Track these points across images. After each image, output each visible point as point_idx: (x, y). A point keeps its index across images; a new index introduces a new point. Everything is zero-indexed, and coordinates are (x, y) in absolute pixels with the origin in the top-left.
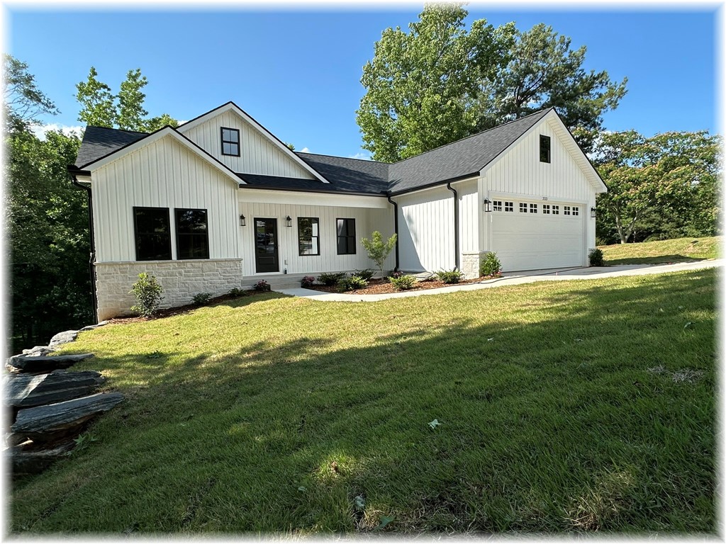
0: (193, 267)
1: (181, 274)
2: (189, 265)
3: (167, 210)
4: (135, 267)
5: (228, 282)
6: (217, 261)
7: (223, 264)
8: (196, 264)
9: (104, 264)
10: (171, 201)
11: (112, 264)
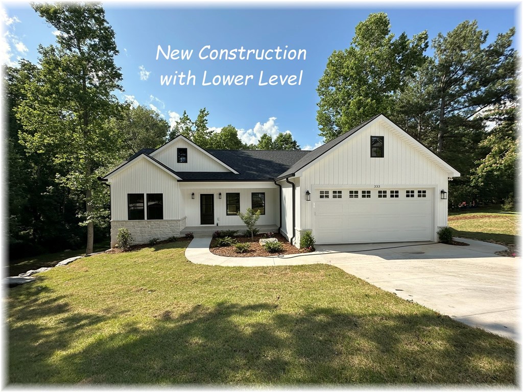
0: (155, 223)
1: (148, 227)
2: (152, 222)
3: (143, 195)
4: (128, 223)
5: (173, 232)
6: (167, 221)
7: (170, 222)
8: (157, 222)
9: (114, 221)
10: (146, 190)
11: (118, 221)
